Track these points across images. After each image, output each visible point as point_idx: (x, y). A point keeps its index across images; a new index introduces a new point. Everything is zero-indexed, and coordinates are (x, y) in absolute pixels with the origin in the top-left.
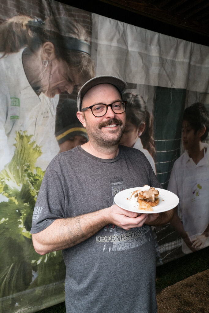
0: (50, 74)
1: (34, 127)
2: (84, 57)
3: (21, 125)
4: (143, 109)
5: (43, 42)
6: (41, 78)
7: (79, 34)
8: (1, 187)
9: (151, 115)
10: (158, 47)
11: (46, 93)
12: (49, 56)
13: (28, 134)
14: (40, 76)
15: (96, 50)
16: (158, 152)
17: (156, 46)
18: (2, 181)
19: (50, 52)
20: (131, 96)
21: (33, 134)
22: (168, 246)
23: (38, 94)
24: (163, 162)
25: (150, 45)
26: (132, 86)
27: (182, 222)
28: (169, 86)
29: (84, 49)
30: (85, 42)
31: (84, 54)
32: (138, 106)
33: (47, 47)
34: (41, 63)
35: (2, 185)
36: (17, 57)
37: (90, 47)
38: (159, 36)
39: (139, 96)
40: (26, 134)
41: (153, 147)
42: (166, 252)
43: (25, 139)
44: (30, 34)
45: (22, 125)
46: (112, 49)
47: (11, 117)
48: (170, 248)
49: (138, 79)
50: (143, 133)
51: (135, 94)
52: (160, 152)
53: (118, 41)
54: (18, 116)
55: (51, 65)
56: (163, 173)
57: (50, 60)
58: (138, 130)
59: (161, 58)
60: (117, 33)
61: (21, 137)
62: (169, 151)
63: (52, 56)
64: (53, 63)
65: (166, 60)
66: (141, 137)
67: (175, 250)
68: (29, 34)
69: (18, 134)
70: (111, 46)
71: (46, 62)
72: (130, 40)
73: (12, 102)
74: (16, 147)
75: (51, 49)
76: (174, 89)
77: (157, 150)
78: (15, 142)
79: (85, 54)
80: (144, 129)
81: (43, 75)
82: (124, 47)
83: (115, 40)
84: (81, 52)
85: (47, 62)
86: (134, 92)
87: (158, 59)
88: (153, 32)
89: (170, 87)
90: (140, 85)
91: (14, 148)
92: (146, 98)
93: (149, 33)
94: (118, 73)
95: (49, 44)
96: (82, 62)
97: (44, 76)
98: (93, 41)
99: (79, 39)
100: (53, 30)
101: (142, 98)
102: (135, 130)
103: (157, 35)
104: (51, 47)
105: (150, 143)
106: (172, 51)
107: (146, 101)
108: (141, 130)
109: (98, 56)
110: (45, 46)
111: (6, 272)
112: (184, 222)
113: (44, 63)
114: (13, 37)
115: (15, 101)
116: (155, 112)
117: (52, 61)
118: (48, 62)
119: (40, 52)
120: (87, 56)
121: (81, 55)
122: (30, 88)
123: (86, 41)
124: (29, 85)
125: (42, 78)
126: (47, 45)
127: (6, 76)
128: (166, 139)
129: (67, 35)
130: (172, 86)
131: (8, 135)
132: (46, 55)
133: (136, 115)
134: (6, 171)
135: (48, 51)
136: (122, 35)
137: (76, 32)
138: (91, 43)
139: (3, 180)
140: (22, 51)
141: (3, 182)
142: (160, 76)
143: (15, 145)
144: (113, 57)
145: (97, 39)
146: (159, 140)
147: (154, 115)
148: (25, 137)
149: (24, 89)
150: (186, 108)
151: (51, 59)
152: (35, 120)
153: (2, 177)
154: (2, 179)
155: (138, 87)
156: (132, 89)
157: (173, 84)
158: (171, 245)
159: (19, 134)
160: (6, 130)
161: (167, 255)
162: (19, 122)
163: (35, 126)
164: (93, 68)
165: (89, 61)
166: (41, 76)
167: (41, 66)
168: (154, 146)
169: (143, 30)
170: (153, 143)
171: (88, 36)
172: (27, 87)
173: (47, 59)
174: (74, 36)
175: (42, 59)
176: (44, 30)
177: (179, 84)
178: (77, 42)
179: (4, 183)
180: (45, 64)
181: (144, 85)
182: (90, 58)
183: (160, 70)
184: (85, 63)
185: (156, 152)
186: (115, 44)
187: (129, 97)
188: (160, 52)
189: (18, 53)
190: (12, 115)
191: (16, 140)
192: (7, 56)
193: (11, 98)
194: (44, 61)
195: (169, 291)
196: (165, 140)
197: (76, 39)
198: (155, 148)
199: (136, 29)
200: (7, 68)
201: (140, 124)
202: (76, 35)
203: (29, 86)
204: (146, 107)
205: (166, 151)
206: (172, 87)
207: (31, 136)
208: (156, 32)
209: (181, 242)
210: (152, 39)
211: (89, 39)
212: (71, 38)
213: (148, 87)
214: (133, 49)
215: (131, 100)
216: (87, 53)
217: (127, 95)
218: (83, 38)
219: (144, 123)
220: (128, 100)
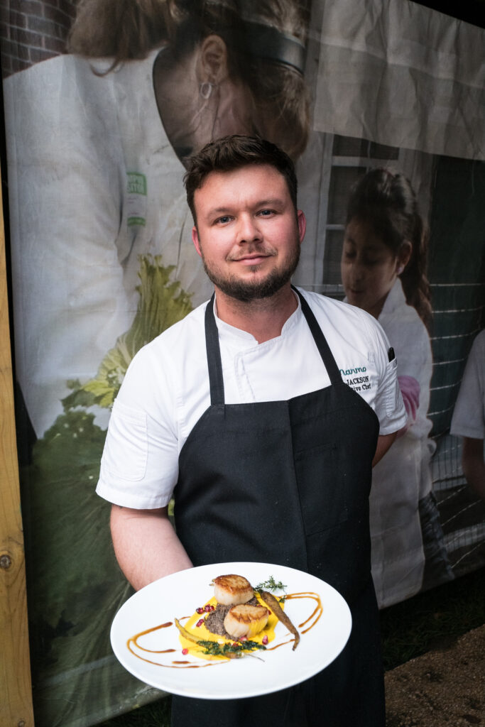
0: (216, 118)
1: (178, 247)
2: (290, 77)
3: (149, 240)
4: (408, 210)
5: (204, 35)
6: (196, 125)
7: (282, 17)
8: (109, 392)
9: (426, 224)
10: (454, 56)
12: (215, 73)
13: (165, 263)
14: (192, 121)
15: (317, 61)
16: (438, 312)
17: (451, 52)
18: (110, 376)
19: (217, 61)
20: (385, 177)
21: (175, 263)
22: (465, 536)
24: (448, 337)
25: (436, 50)
26: (390, 153)
28: (469, 156)
29: (291, 57)
30: (293, 39)
31: (289, 70)
32: (399, 202)
33: (211, 49)
34: (197, 90)
35: (110, 387)
36: (142, 71)
37: (304, 53)
38: (458, 28)
39: (403, 179)
40: (160, 264)
41: (426, 301)
42: (460, 551)
43: (159, 275)
44: (174, 13)
45: (152, 242)
46: (354, 59)
47: (129, 219)
48: (468, 541)
49: (403, 138)
50: (405, 268)
51: (394, 173)
52: (442, 312)
53: (369, 39)
54: (143, 220)
55: (217, 96)
56: (449, 362)
57: (216, 83)
58: (396, 260)
59: (457, 84)
60: (367, 19)
61: (151, 271)
62: (463, 311)
63: (222, 72)
64: (223, 92)
65: (469, 89)
66: (401, 277)
67: (479, 546)
68: (172, 13)
69: (144, 263)
70: (350, 51)
71: (206, 86)
72: (393, 38)
73: (130, 183)
74: (141, 295)
75: (219, 54)
76: (479, 162)
77: (435, 309)
78: (139, 283)
79: (292, 69)
80: (409, 258)
81: (199, 120)
82: (380, 55)
83: (361, 37)
84: (283, 65)
85: (210, 87)
86: (392, 168)
87: (451, 85)
88: (447, 17)
89: (471, 158)
90: (407, 151)
91: (136, 295)
92: (417, 184)
93: (438, 18)
94: (363, 121)
95: (215, 42)
96: (285, 89)
97: (201, 123)
98: (311, 36)
99: (280, 31)
100: (225, 4)
101: (409, 182)
102: (390, 259)
103: (454, 25)
104: (219, 50)
105: (420, 291)
107: (417, 191)
108: (402, 259)
109: (319, 76)
110: (207, 46)
113: (203, 90)
114: (135, 22)
115: (137, 182)
116: (433, 217)
117: (219, 84)
118: (212, 86)
119: (195, 63)
120: (296, 76)
121: (284, 71)
122: (170, 149)
123: (297, 35)
124: (167, 142)
125: (197, 128)
126: (211, 43)
127: (118, 117)
128: (456, 282)
129: (253, 20)
130: (476, 153)
131: (125, 263)
132: (208, 69)
133: (395, 225)
134: (120, 352)
135: (213, 59)
136: (378, 22)
137: (276, 10)
138: (307, 41)
139: (114, 374)
140: (154, 55)
141: (114, 378)
142: (449, 129)
143: (138, 289)
144: (354, 79)
145: (320, 31)
146: (440, 285)
147: (431, 224)
148: (158, 270)
149: (155, 153)
151: (219, 80)
152: (180, 229)
153: (110, 368)
154: (110, 372)
155: (401, 157)
156: (389, 161)
157: (477, 151)
158: (471, 535)
159: (147, 263)
160: (119, 253)
161: (463, 557)
162: (145, 233)
163: (178, 244)
164: (307, 105)
165: (300, 89)
166: (196, 121)
167: (196, 97)
168: (429, 299)
169: (426, 10)
170: (428, 291)
171: (301, 23)
172: (163, 148)
173: (211, 79)
174: (270, 23)
175: (200, 80)
176: (206, 4)
178: (276, 38)
179: (114, 382)
180: (204, 93)
181: (415, 151)
182: (301, 79)
183: (452, 115)
184: (290, 92)
185: (433, 312)
186: (359, 46)
187: (381, 180)
188: (458, 69)
189: (146, 61)
190: (131, 216)
191: (140, 276)
192: (121, 68)
193: (129, 174)
194: (203, 84)
195: (475, 641)
196: (453, 285)
197: (273, 30)
198: (431, 304)
199: (410, 9)
200: (121, 99)
201: (402, 245)
202: (276, 20)
203: (167, 146)
204: (415, 205)
205: (455, 311)
206: (476, 158)
207: (172, 267)
208: (452, 18)
210: (442, 35)
211: (303, 31)
212: (264, 28)
213: (422, 156)
214: (398, 60)
215: (385, 187)
216: (295, 67)
217: (377, 174)
218: (289, 28)
219: (410, 244)
220: (379, 186)
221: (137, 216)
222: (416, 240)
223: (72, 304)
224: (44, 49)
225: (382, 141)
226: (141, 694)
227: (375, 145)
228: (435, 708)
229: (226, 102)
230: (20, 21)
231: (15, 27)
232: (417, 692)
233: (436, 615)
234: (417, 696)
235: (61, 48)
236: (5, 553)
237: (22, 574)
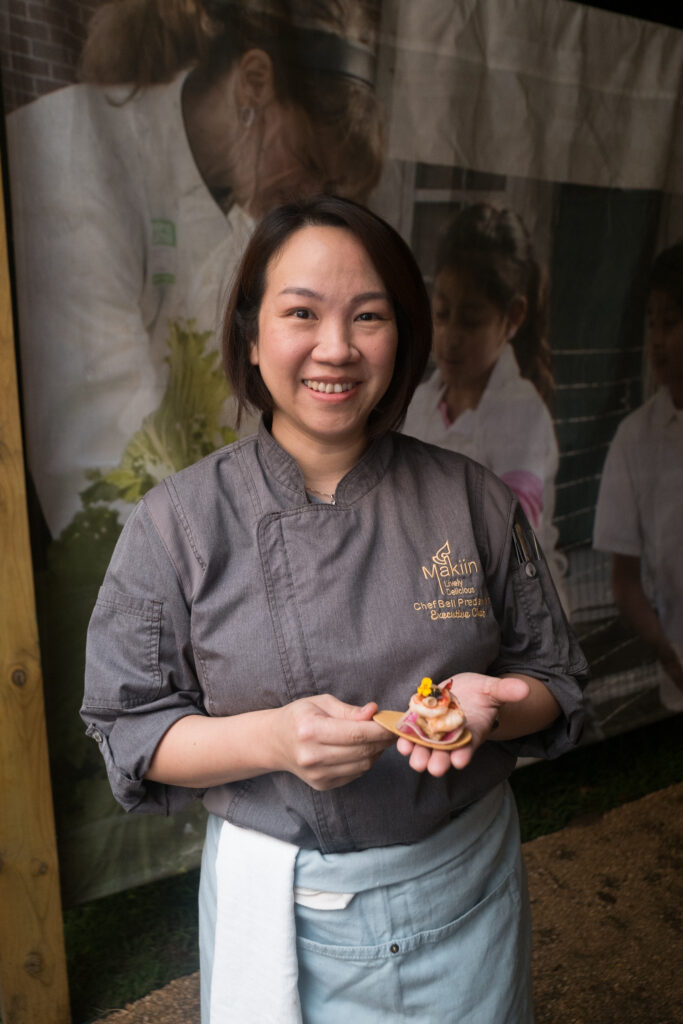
0: (260, 150)
1: (215, 309)
2: (357, 93)
3: (179, 301)
4: (521, 255)
5: (243, 50)
7: (344, 21)
8: (135, 484)
9: (545, 274)
10: (579, 54)
11: (248, 205)
12: (257, 95)
13: (200, 329)
14: (232, 154)
15: (392, 71)
16: (562, 387)
17: (574, 50)
18: (137, 464)
19: (261, 79)
20: (488, 214)
21: (213, 329)
22: (618, 684)
23: (226, 211)
24: (577, 420)
25: (555, 48)
26: (495, 182)
27: (656, 612)
28: (604, 181)
29: (358, 68)
30: (360, 46)
31: (354, 84)
32: (507, 244)
33: (253, 66)
34: (236, 115)
35: (136, 476)
37: (374, 63)
39: (512, 216)
40: (194, 330)
41: (546, 372)
42: (611, 703)
43: (192, 343)
44: (207, 26)
45: (183, 304)
46: (440, 65)
47: (155, 276)
48: (622, 691)
49: (511, 161)
50: (519, 329)
51: (499, 207)
53: (459, 41)
54: (172, 277)
55: (261, 123)
57: (260, 106)
58: (505, 320)
59: (584, 91)
60: (457, 15)
61: (183, 338)
63: (267, 93)
64: (268, 116)
65: (601, 94)
66: (513, 342)
67: (638, 697)
68: (203, 26)
69: (173, 329)
70: (435, 56)
71: (248, 112)
72: (494, 34)
73: (155, 232)
74: (171, 367)
75: (262, 72)
76: (618, 191)
78: (169, 352)
79: (359, 83)
80: (522, 317)
81: (239, 153)
82: (476, 59)
83: (450, 38)
84: (347, 77)
85: (252, 112)
86: (497, 202)
87: (575, 93)
89: (607, 185)
90: (517, 179)
91: (165, 367)
92: (531, 221)
93: (555, 7)
94: (455, 143)
95: (258, 57)
96: (350, 108)
97: (241, 156)
98: (382, 41)
99: (342, 38)
101: (520, 219)
102: (497, 318)
103: (578, 12)
104: (264, 66)
105: (539, 360)
106: (623, 66)
108: (513, 319)
109: (395, 90)
110: (247, 63)
112: (662, 611)
113: (244, 117)
114: (157, 38)
115: (163, 231)
117: (264, 108)
118: (255, 112)
119: (233, 84)
120: (365, 91)
121: (348, 86)
122: (204, 190)
123: (364, 41)
124: (199, 181)
125: (237, 162)
126: (252, 59)
127: (139, 155)
129: (306, 26)
130: (613, 179)
131: (151, 329)
132: (249, 91)
133: (503, 275)
134: (146, 435)
135: (255, 78)
136: (472, 18)
137: (335, 12)
138: (377, 47)
139: (140, 462)
140: (181, 77)
141: (141, 467)
142: (575, 149)
143: (167, 359)
144: (440, 92)
145: (394, 33)
146: (564, 352)
148: (191, 337)
149: (186, 195)
150: (660, 249)
151: (264, 103)
152: (219, 287)
153: (136, 454)
154: (136, 460)
155: (510, 186)
156: (492, 193)
157: (615, 175)
158: (627, 682)
159: (177, 328)
160: (144, 316)
161: (616, 711)
162: (175, 293)
163: (216, 304)
164: (381, 126)
165: (370, 107)
166: (235, 153)
167: (235, 125)
168: (551, 370)
170: (549, 359)
171: (369, 26)
172: (195, 188)
173: (253, 103)
174: (329, 28)
175: (239, 104)
176: (246, 13)
177: (637, 172)
178: (336, 48)
179: (141, 472)
180: (245, 119)
181: (529, 179)
182: (372, 94)
183: (577, 131)
184: (357, 111)
185: (555, 387)
186: (447, 50)
187: (481, 218)
188: (584, 70)
189: (172, 85)
190: (156, 273)
191: (169, 344)
192: (143, 95)
193: (154, 221)
194: (243, 109)
195: (626, 816)
196: (582, 351)
197: (333, 37)
198: (554, 377)
201: (513, 301)
202: (336, 24)
203: (200, 186)
204: (529, 249)
206: (614, 185)
207: (208, 334)
208: (574, 5)
209: (655, 673)
210: (561, 29)
211: (372, 36)
212: (320, 35)
213: (537, 185)
214: (502, 63)
215: (487, 227)
216: (363, 80)
217: (477, 211)
218: (353, 34)
219: (523, 299)
220: (480, 226)
221: (164, 272)
222: (532, 294)
223: (89, 378)
224: (51, 78)
225: (482, 166)
226: (188, 856)
227: (472, 174)
228: (560, 886)
229: (272, 130)
230: (23, 47)
231: (18, 54)
233: (583, 791)
234: (540, 874)
235: (70, 77)
236: (19, 667)
237: (39, 695)
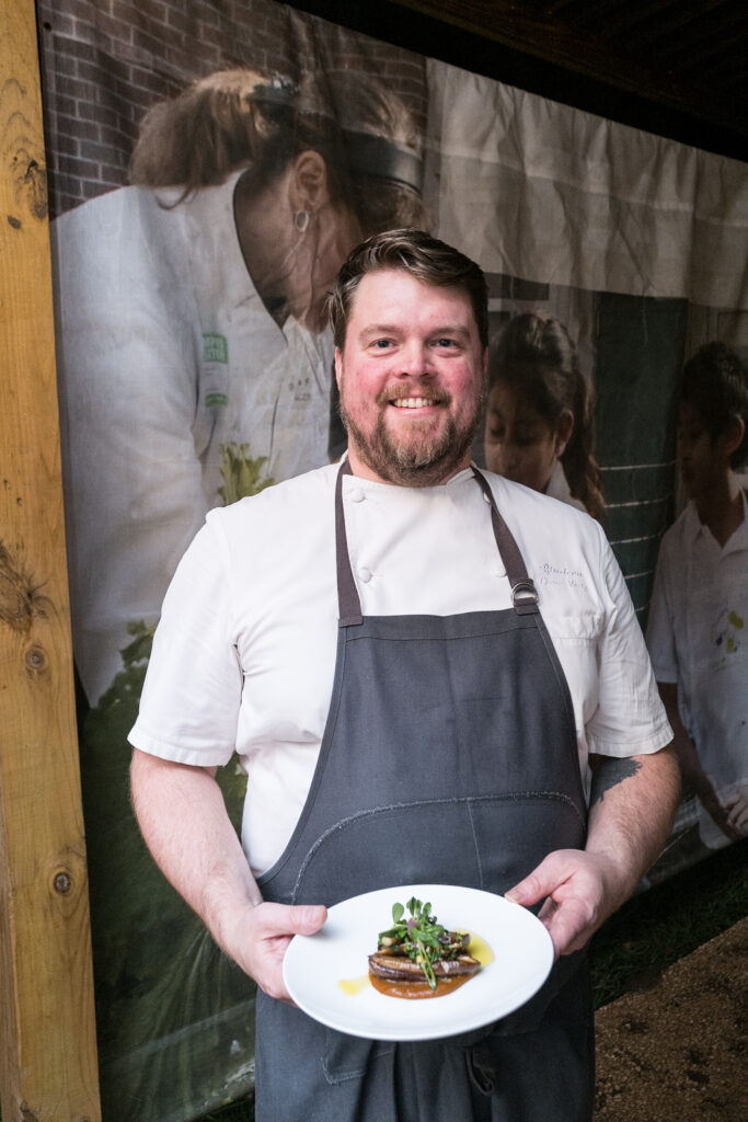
0: (315, 256)
1: (270, 431)
2: (405, 198)
3: (233, 424)
4: (566, 367)
5: (298, 151)
6: (291, 267)
7: (392, 125)
9: (590, 387)
10: (607, 165)
11: (303, 317)
12: (312, 198)
13: (254, 455)
14: (286, 260)
15: (438, 176)
16: (612, 506)
17: (602, 160)
19: (315, 182)
20: (535, 325)
21: (267, 454)
23: (281, 324)
24: (630, 541)
25: (584, 158)
26: (538, 291)
27: (693, 742)
28: (638, 291)
29: (405, 173)
30: (407, 150)
31: (402, 188)
32: (554, 357)
33: (307, 168)
34: (291, 220)
36: (220, 199)
37: (421, 167)
38: (609, 130)
39: (556, 325)
40: (247, 456)
41: (595, 491)
43: (246, 471)
44: (261, 126)
45: (236, 426)
46: (485, 172)
47: (208, 397)
49: (553, 271)
50: (567, 445)
51: (545, 318)
52: (619, 505)
53: (501, 147)
54: (225, 397)
55: (316, 228)
56: (633, 576)
57: (315, 210)
58: (555, 436)
59: (614, 201)
60: (498, 121)
61: (236, 466)
62: (646, 502)
63: (321, 196)
64: (323, 221)
65: (628, 205)
66: (563, 459)
67: (680, 837)
68: (257, 126)
69: (227, 455)
70: (479, 162)
71: (302, 215)
72: (531, 144)
73: (207, 348)
74: (225, 499)
75: (317, 174)
76: (651, 299)
77: (608, 501)
78: (222, 483)
79: (407, 187)
80: (570, 434)
81: (294, 259)
82: (516, 167)
83: (492, 144)
84: (395, 183)
85: (307, 216)
86: (542, 312)
87: (606, 201)
88: (595, 118)
89: (640, 294)
90: (559, 287)
92: (575, 331)
93: (583, 119)
94: (502, 250)
95: (312, 159)
96: (398, 214)
97: (296, 263)
98: (428, 146)
99: (390, 141)
100: (322, 113)
101: (564, 329)
102: (548, 434)
103: (604, 126)
104: (317, 168)
105: (588, 478)
106: (645, 178)
107: (575, 340)
108: (562, 435)
109: (441, 196)
110: (302, 164)
111: (200, 934)
112: (698, 741)
113: (298, 221)
114: (209, 138)
115: (215, 347)
116: (599, 374)
117: (319, 211)
118: (310, 216)
119: (288, 185)
120: (412, 196)
121: (397, 191)
122: (257, 299)
123: (411, 145)
124: (253, 291)
125: (292, 270)
126: (307, 160)
127: (190, 262)
128: (633, 464)
129: (354, 129)
130: (645, 288)
131: (203, 457)
132: (304, 194)
133: (551, 388)
135: (309, 180)
136: (511, 127)
137: (384, 117)
138: (424, 153)
140: (234, 179)
142: (610, 257)
143: (220, 491)
144: (486, 198)
145: (439, 139)
146: (613, 468)
147: (597, 387)
148: (244, 464)
149: (237, 306)
151: (319, 206)
152: (272, 407)
155: (553, 295)
156: (537, 303)
157: (648, 284)
159: (231, 455)
160: (197, 444)
162: (228, 415)
163: (270, 426)
165: (418, 212)
166: (290, 260)
167: (290, 229)
168: (599, 489)
169: (568, 110)
170: (597, 477)
171: (416, 131)
172: (248, 298)
173: (307, 207)
174: (377, 132)
175: (293, 207)
176: (299, 114)
177: (666, 282)
178: (385, 150)
180: (300, 224)
181: (570, 288)
182: (419, 200)
183: (611, 240)
184: (407, 217)
185: (606, 506)
186: (490, 155)
187: (528, 329)
188: (613, 184)
189: (224, 187)
190: (208, 393)
191: (223, 474)
192: (194, 197)
193: (205, 336)
194: (298, 213)
195: (685, 973)
196: (630, 467)
197: (381, 140)
198: (603, 494)
199: (548, 108)
200: (193, 238)
201: (561, 415)
202: (384, 127)
203: (253, 296)
204: (574, 360)
205: (636, 503)
206: (646, 294)
207: (262, 460)
208: (599, 118)
209: (694, 809)
210: (589, 140)
211: (419, 140)
212: (369, 138)
213: (578, 293)
214: (539, 171)
215: (534, 337)
216: (411, 186)
217: (525, 319)
218: (401, 137)
219: (571, 413)
220: (528, 337)
221: (217, 392)
222: (578, 408)
223: (135, 515)
224: (100, 181)
225: (526, 276)
226: (234, 1082)
227: (518, 282)
228: (643, 1068)
229: (327, 235)
230: (71, 148)
231: (65, 155)
232: (616, 1050)
233: (628, 945)
234: (616, 1054)
235: (122, 180)
236: (62, 870)
237: (85, 899)
